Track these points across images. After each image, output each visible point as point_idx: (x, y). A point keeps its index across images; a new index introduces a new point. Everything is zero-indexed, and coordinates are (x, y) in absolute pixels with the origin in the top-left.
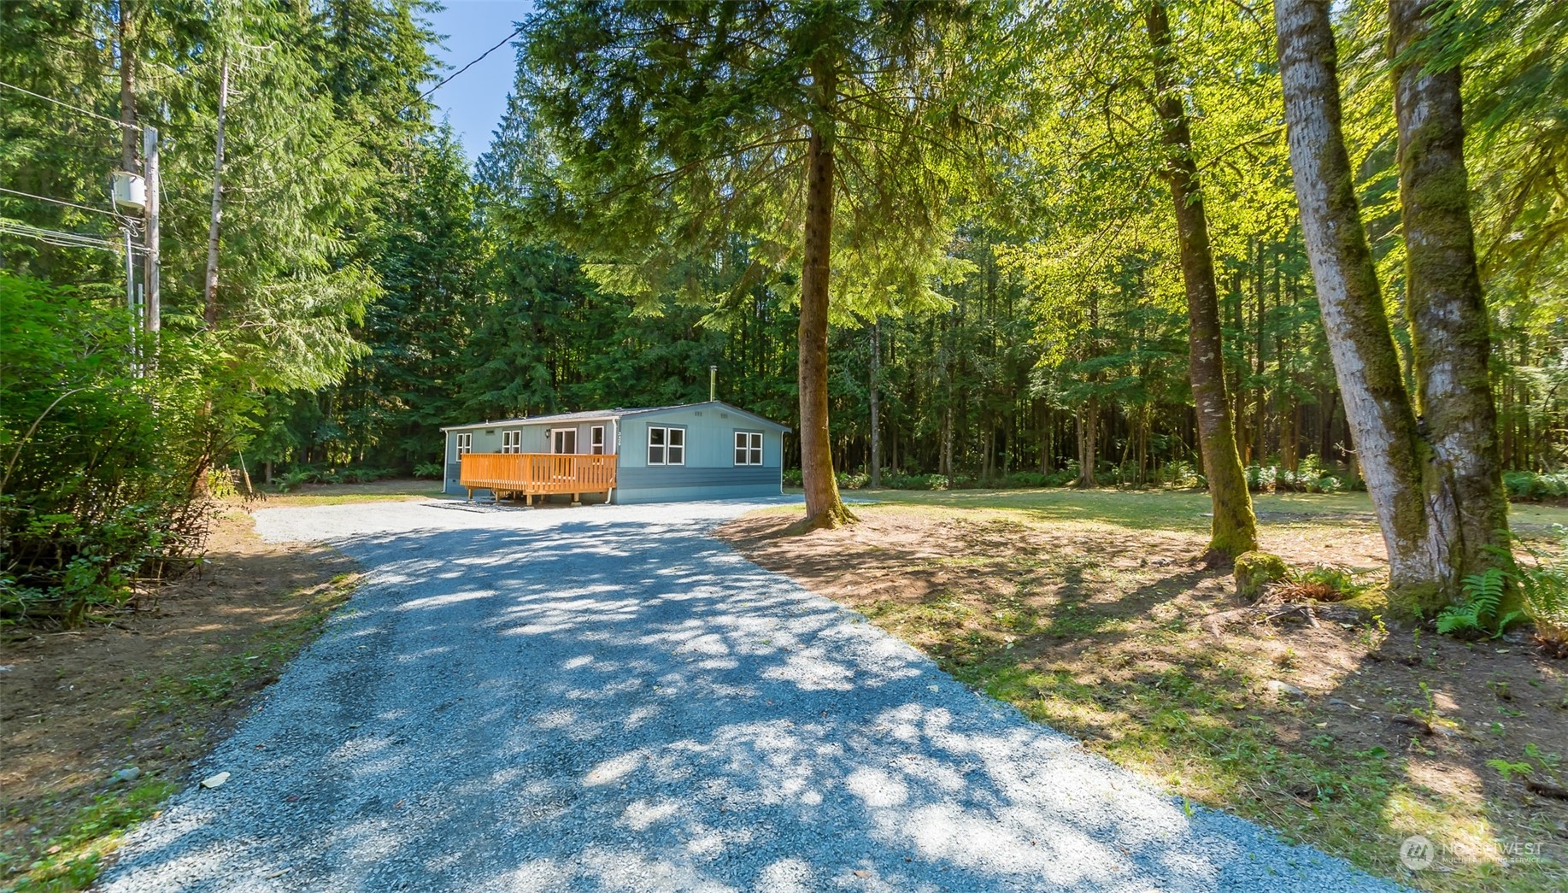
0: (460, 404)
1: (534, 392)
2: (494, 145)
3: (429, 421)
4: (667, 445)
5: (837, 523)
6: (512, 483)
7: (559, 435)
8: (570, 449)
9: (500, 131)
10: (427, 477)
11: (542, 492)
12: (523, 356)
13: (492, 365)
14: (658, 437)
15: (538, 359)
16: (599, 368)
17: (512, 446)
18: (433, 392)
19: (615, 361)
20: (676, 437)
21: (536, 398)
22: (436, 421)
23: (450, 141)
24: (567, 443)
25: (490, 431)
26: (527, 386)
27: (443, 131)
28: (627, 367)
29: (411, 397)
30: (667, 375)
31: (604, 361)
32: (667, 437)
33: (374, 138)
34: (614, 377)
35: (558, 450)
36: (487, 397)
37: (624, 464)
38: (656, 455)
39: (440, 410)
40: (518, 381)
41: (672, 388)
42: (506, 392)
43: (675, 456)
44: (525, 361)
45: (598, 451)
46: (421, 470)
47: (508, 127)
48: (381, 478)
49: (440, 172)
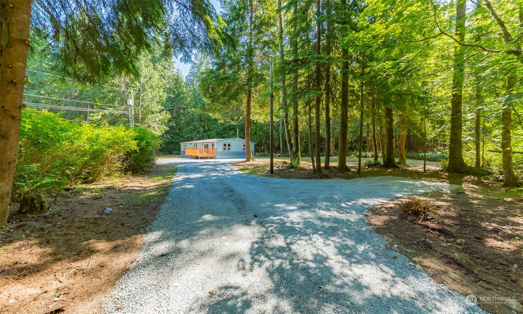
0: (183, 137)
1: (200, 134)
2: (190, 73)
3: (176, 141)
4: (227, 147)
5: (251, 161)
6: (196, 155)
7: (205, 145)
8: (207, 148)
9: (191, 69)
10: (176, 154)
11: (202, 156)
12: (197, 125)
13: (190, 127)
14: (225, 145)
15: (201, 126)
16: (215, 128)
17: (195, 147)
18: (176, 134)
19: (219, 126)
20: (229, 145)
21: (200, 135)
22: (177, 141)
23: (179, 72)
24: (206, 146)
25: (191, 144)
26: (198, 132)
27: (177, 70)
28: (221, 128)
29: (172, 135)
30: (231, 129)
31: (216, 127)
32: (227, 145)
33: (162, 73)
34: (219, 130)
35: (205, 148)
36: (189, 135)
37: (218, 151)
38: (225, 149)
39: (178, 138)
40: (196, 131)
41: (232, 133)
42: (193, 134)
43: (229, 149)
44: (197, 126)
45: (213, 148)
46: (174, 152)
47: (193, 68)
48: (165, 154)
49: (177, 80)
